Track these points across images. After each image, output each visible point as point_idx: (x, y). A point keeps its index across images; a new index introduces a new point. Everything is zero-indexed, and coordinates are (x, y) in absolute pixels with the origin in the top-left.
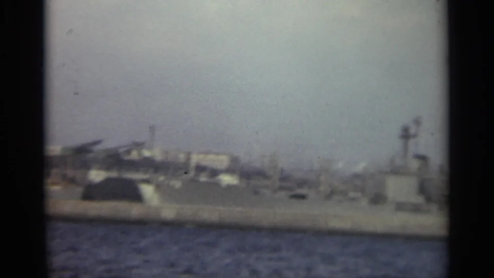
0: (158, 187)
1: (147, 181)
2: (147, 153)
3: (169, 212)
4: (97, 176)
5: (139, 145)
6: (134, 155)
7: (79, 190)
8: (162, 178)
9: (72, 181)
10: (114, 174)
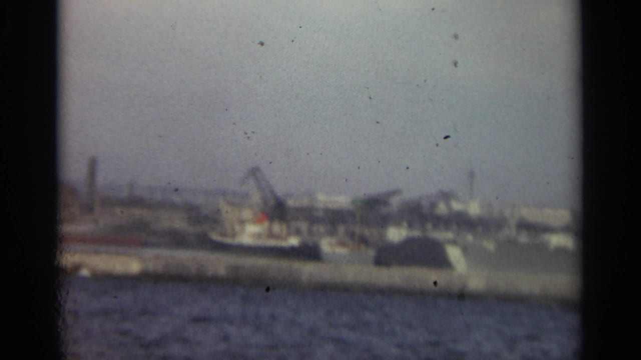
0: (465, 250)
1: (454, 243)
2: (456, 206)
3: (476, 282)
4: (395, 234)
5: (446, 196)
6: (442, 209)
7: (371, 253)
8: (470, 238)
9: (364, 241)
10: (416, 233)
